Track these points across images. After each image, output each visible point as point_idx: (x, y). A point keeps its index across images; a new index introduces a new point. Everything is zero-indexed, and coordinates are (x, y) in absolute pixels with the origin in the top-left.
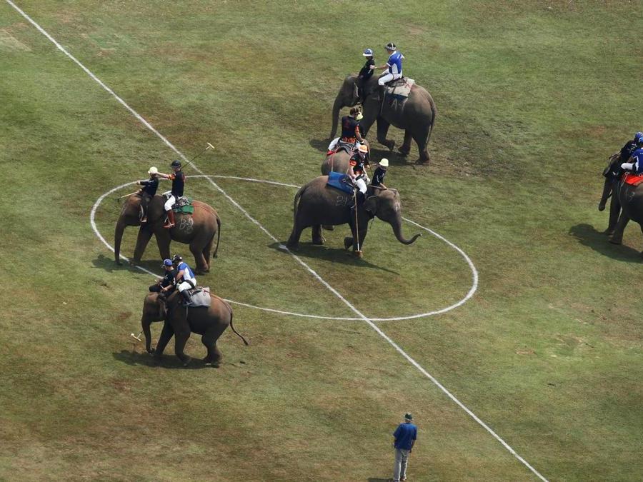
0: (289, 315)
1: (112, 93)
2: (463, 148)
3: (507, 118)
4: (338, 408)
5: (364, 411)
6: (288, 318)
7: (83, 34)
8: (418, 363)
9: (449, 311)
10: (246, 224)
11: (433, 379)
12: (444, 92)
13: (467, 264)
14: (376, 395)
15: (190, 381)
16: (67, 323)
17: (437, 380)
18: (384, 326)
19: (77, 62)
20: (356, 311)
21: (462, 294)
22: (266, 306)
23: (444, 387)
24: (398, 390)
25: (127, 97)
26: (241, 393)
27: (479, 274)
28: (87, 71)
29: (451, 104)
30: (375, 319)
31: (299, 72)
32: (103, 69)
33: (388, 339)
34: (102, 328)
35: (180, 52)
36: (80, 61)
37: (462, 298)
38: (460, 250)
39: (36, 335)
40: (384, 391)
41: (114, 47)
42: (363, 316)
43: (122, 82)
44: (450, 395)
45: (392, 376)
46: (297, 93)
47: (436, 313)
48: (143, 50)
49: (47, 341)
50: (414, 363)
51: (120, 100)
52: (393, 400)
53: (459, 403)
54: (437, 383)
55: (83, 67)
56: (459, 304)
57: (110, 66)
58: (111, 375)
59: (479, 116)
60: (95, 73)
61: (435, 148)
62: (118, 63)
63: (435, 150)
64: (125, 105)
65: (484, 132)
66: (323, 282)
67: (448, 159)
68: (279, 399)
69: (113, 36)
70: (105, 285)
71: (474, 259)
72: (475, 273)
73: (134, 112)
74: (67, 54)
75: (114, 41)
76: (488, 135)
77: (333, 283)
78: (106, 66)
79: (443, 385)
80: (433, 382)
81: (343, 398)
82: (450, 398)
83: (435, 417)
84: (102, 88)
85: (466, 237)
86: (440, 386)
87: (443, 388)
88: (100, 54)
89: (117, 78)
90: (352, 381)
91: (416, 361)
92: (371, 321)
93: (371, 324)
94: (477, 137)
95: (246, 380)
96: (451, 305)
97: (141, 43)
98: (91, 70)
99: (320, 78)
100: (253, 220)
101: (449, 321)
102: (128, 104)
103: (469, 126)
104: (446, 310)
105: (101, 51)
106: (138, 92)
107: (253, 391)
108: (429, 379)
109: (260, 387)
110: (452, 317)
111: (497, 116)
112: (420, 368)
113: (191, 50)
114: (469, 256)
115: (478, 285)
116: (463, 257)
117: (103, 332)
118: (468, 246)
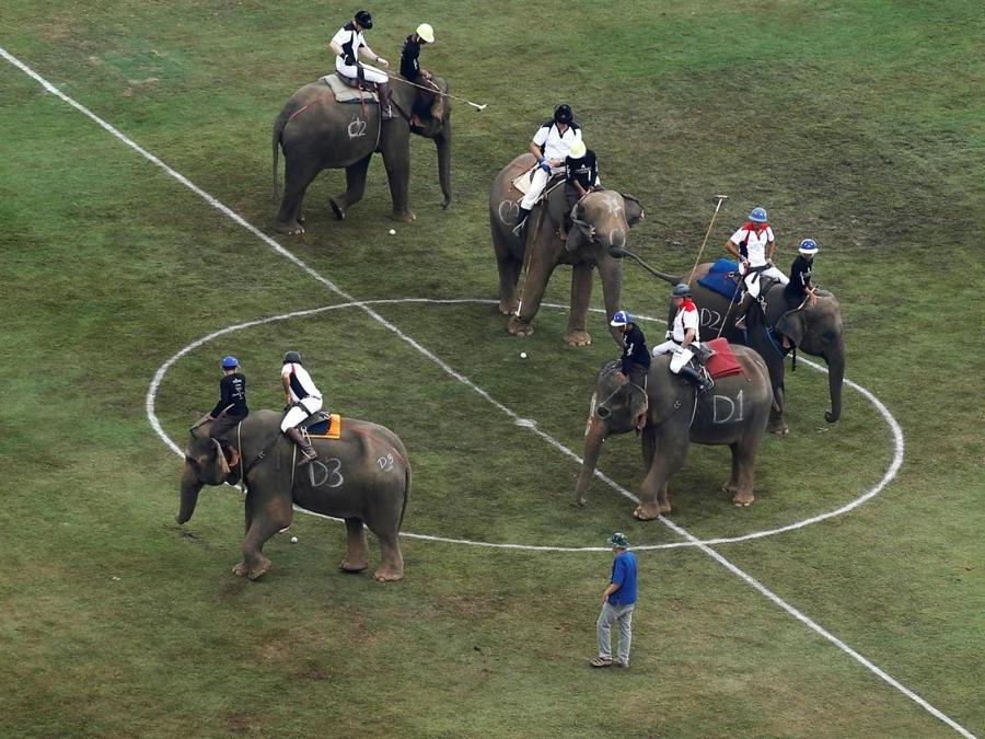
0: (549, 552)
1: (161, 164)
2: (848, 194)
3: (923, 125)
4: (663, 719)
5: (713, 719)
6: (549, 557)
7: (92, 58)
8: (807, 615)
9: (854, 508)
10: (448, 386)
11: (840, 643)
12: (797, 89)
13: (880, 414)
14: (732, 685)
15: (374, 699)
16: (125, 618)
17: (848, 644)
18: (733, 553)
19: (86, 111)
20: (677, 529)
21: (876, 475)
22: (502, 540)
23: (863, 655)
24: (775, 671)
25: (190, 170)
26: (475, 712)
27: (904, 432)
28: (108, 127)
29: (812, 111)
30: (712, 542)
31: (515, 84)
32: (137, 121)
33: (744, 576)
34: (194, 618)
35: (283, 72)
36: (91, 110)
37: (878, 481)
38: (862, 390)
39: (68, 647)
40: (748, 677)
41: (155, 75)
42: (691, 538)
43: (177, 141)
44: (875, 669)
45: (759, 645)
46: (515, 124)
47: (831, 515)
48: (211, 75)
49: (92, 654)
50: (800, 617)
51: (178, 176)
52: (768, 693)
53: (895, 683)
54: (848, 650)
55: (99, 120)
56: (871, 494)
57: (151, 112)
58: (219, 707)
59: (868, 128)
60: (124, 130)
61: (793, 200)
62: (165, 105)
63: (793, 204)
64: (189, 184)
65: (882, 157)
66: (607, 480)
67: (821, 217)
68: (548, 714)
69: (150, 55)
70: (190, 535)
71: (893, 403)
72: (897, 430)
73: (207, 197)
74: (65, 98)
75: (153, 63)
76: (890, 163)
77: (626, 481)
78: (143, 115)
79: (859, 653)
80: (839, 648)
81: (671, 700)
82: (874, 675)
83: (851, 714)
84: (141, 157)
85: (872, 364)
86: (854, 654)
87: (860, 658)
88: (128, 93)
89: (167, 134)
90: (683, 664)
91: (802, 611)
92: (708, 546)
93: (712, 553)
94: (871, 169)
95: (481, 685)
96: (856, 497)
97: (205, 62)
98: (115, 124)
99: (556, 91)
100: (461, 378)
101: (857, 527)
102: (193, 182)
103: (854, 150)
104: (850, 506)
105: (129, 85)
106: (210, 156)
107: (497, 705)
108: (833, 644)
109: (510, 697)
110: (862, 520)
111: (904, 123)
112: (812, 625)
113: (304, 64)
114: (881, 400)
115: (905, 452)
116: (870, 402)
117: (196, 625)
118: (877, 379)
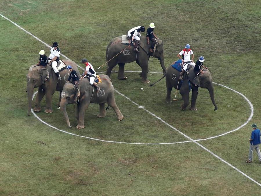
0: (150, 145)
1: (31, 35)
2: (234, 36)
3: (256, 15)
4: (185, 193)
5: (200, 193)
6: (150, 147)
7: (10, 4)
8: (226, 161)
9: (240, 129)
10: (118, 97)
11: (237, 169)
12: (218, 5)
13: (246, 101)
14: (205, 182)
15: (99, 190)
16: (25, 169)
17: (239, 169)
18: (204, 143)
19: (9, 20)
20: (187, 137)
21: (246, 119)
22: (135, 142)
23: (244, 173)
24: (218, 178)
25: (40, 36)
26: (129, 193)
27: (253, 106)
28: (15, 24)
29: (223, 12)
30: (197, 140)
31: (135, 7)
32: (24, 22)
33: (208, 150)
34: (46, 168)
35: (66, 6)
36: (11, 20)
37: (247, 121)
38: (241, 94)
39: (9, 178)
40: (210, 180)
41: (29, 8)
42: (191, 139)
43: (36, 28)
44: (248, 177)
45: (213, 170)
46: (135, 19)
47: (233, 131)
48: (45, 8)
49: (16, 180)
50: (225, 162)
51: (36, 38)
52: (216, 184)
53: (253, 180)
54: (239, 171)
55: (13, 22)
56: (245, 125)
57: (28, 19)
58: (54, 194)
59: (240, 16)
60: (20, 25)
61: (218, 38)
62: (32, 17)
63: (218, 40)
64: (40, 40)
65: (244, 25)
66: (166, 123)
67: (227, 43)
68: (151, 193)
69: (27, 3)
70: (44, 144)
71: (250, 97)
72: (251, 105)
73: (45, 44)
74: (3, 16)
75: (28, 5)
76: (246, 26)
77: (171, 123)
78: (26, 20)
79: (243, 172)
80: (237, 171)
81: (187, 187)
82: (247, 178)
83: (241, 190)
84: (25, 33)
85: (243, 86)
86: (241, 172)
87: (243, 173)
88: (21, 14)
89: (33, 26)
90: (191, 177)
91: (225, 160)
92: (197, 141)
93: (198, 144)
94: (241, 29)
95: (131, 185)
96: (240, 125)
97: (43, 4)
98: (17, 23)
99: (147, 9)
100: (122, 94)
101: (240, 135)
102: (41, 39)
103: (235, 23)
104: (238, 128)
105: (21, 12)
106: (46, 32)
107: (136, 191)
108: (235, 169)
109: (140, 188)
110: (242, 132)
111: (250, 15)
112: (228, 164)
113: (72, 4)
114: (247, 97)
115: (254, 112)
116: (243, 97)
117: (46, 170)
118: (245, 91)
